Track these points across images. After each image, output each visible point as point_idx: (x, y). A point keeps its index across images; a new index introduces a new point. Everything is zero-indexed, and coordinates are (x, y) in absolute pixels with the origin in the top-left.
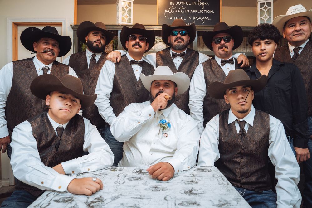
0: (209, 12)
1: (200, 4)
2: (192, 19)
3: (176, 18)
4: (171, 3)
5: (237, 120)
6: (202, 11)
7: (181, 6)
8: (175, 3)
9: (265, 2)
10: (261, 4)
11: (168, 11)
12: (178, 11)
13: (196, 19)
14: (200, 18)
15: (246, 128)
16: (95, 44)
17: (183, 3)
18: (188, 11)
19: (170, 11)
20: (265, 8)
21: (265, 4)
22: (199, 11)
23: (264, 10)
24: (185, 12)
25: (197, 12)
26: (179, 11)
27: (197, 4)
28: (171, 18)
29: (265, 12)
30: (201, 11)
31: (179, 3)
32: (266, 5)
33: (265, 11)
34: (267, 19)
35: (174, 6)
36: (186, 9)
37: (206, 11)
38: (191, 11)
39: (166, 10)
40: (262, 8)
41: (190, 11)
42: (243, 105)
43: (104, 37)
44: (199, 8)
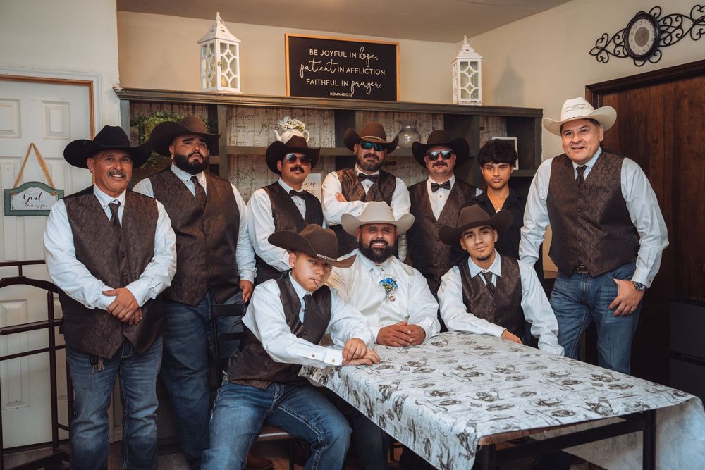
0: (378, 72)
1: (362, 56)
2: (350, 84)
3: (320, 82)
4: (311, 52)
5: (481, 272)
6: (367, 71)
7: (329, 58)
8: (319, 52)
9: (469, 61)
10: (462, 63)
11: (307, 68)
12: (324, 68)
13: (356, 86)
14: (363, 83)
15: (494, 281)
16: (191, 160)
17: (333, 54)
18: (341, 69)
19: (310, 68)
20: (469, 72)
21: (469, 64)
22: (362, 71)
23: (467, 75)
24: (337, 70)
25: (358, 72)
26: (326, 69)
27: (358, 56)
28: (312, 82)
29: (468, 78)
30: (364, 71)
31: (327, 53)
32: (469, 67)
33: (470, 77)
34: (472, 92)
35: (317, 58)
36: (339, 65)
37: (373, 71)
38: (348, 70)
39: (302, 66)
40: (465, 72)
41: (345, 70)
42: (482, 251)
43: (205, 144)
44: (361, 64)
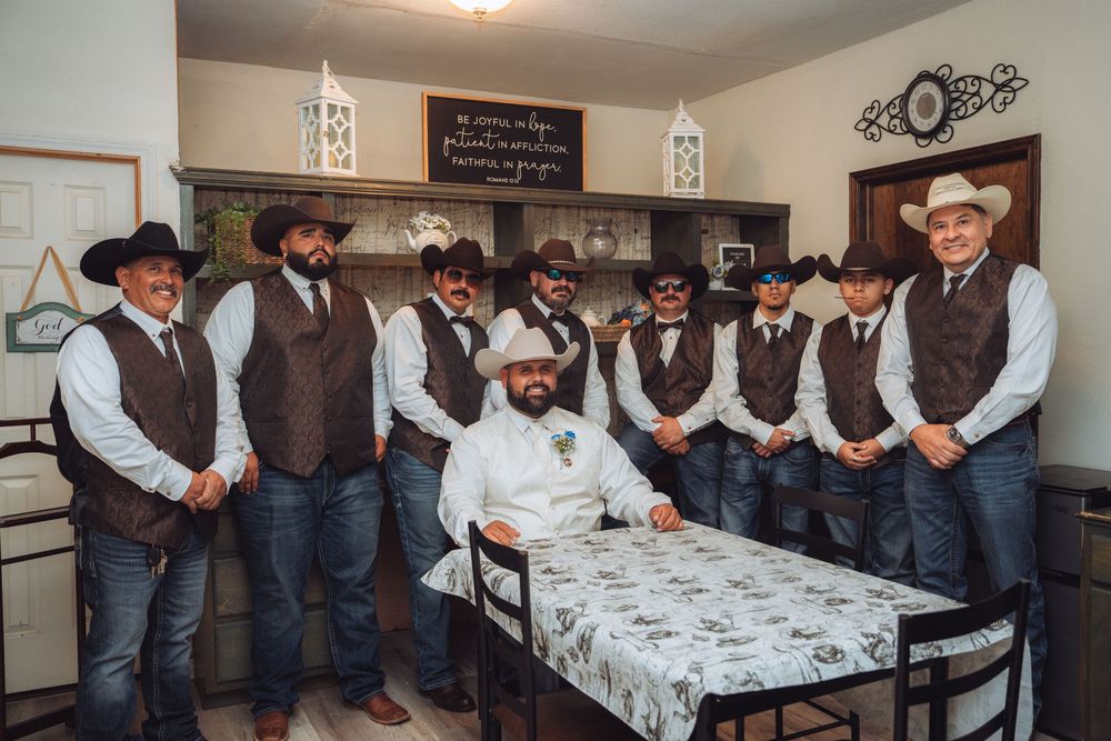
0: (556, 149)
1: (534, 127)
2: (516, 165)
3: (473, 162)
4: (460, 119)
6: (540, 147)
7: (485, 128)
8: (472, 119)
9: (686, 135)
10: (675, 138)
11: (453, 141)
12: (478, 142)
13: (524, 168)
14: (534, 165)
16: (312, 260)
17: (492, 122)
18: (503, 144)
19: (458, 142)
20: (687, 151)
21: (686, 139)
22: (533, 147)
23: (684, 154)
24: (496, 145)
25: (527, 149)
26: (481, 144)
27: (527, 125)
28: (461, 162)
29: (684, 159)
30: (537, 147)
31: (483, 121)
32: (687, 144)
33: (687, 158)
34: (690, 179)
35: (468, 128)
36: (500, 139)
37: (549, 148)
38: (513, 146)
39: (447, 138)
40: (680, 150)
41: (509, 146)
43: (332, 236)
44: (532, 137)
